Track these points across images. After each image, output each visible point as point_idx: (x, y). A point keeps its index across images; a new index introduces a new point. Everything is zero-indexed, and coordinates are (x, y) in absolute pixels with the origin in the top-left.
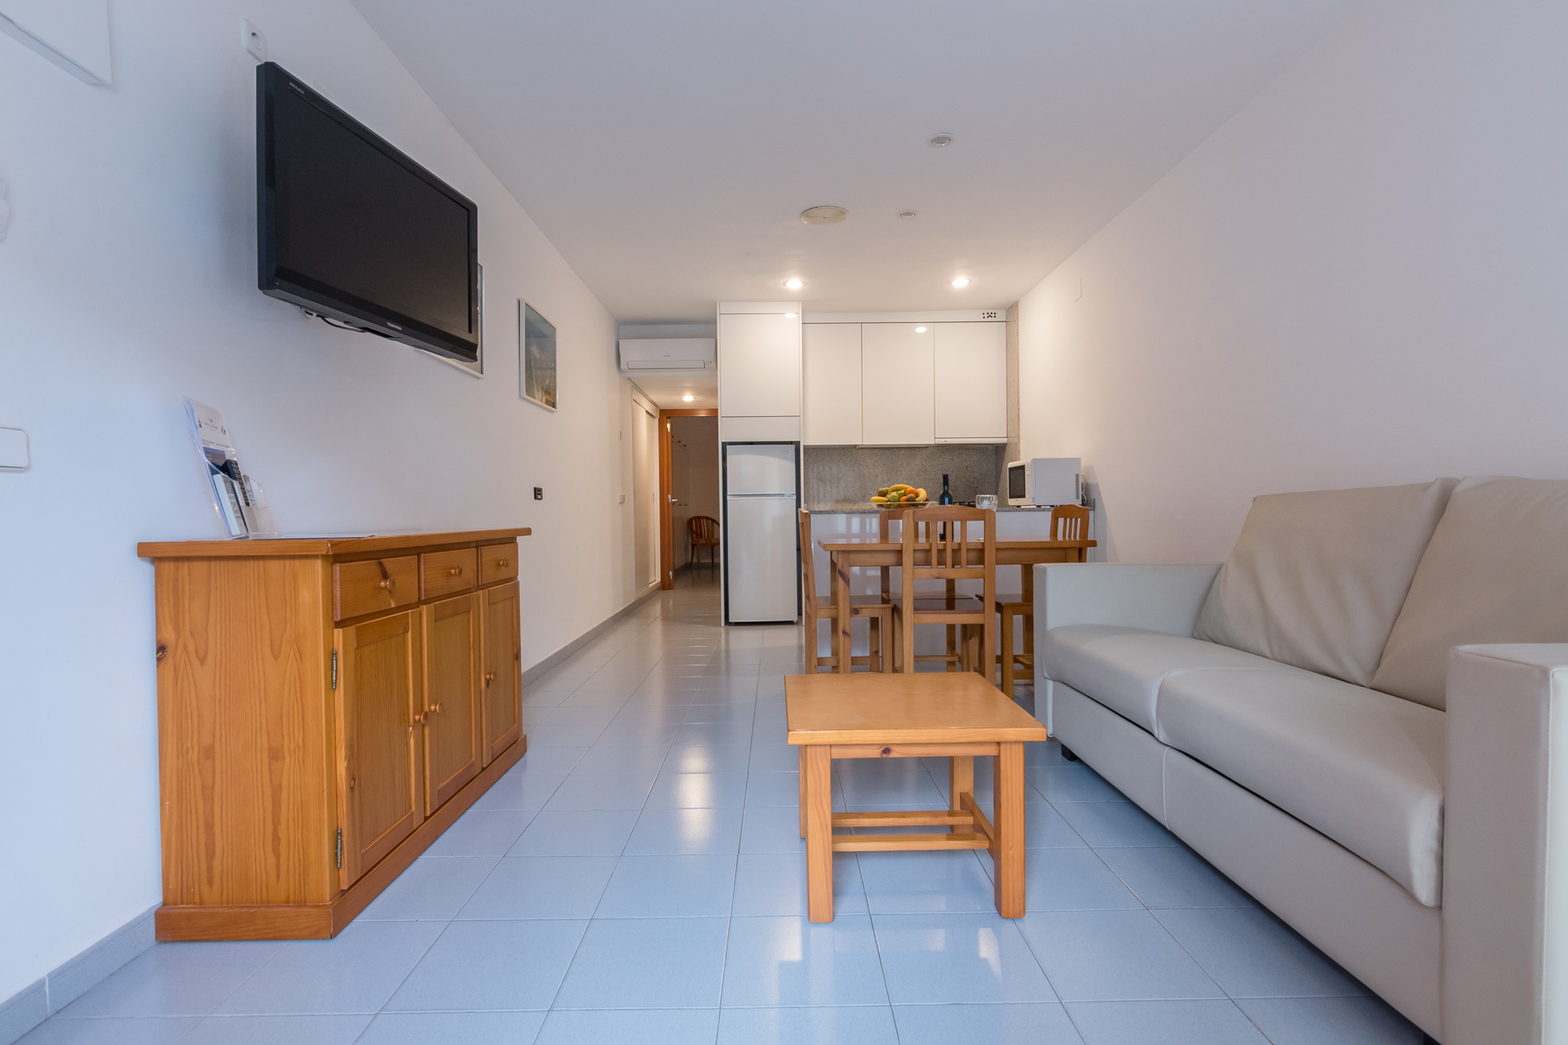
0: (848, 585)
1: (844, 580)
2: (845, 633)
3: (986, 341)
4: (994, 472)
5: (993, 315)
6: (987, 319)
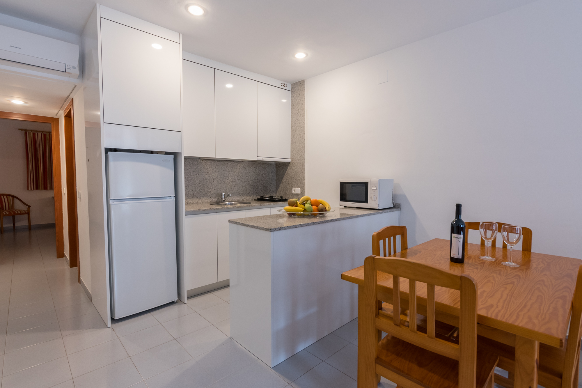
4: (275, 178)
5: (285, 85)
6: (282, 87)
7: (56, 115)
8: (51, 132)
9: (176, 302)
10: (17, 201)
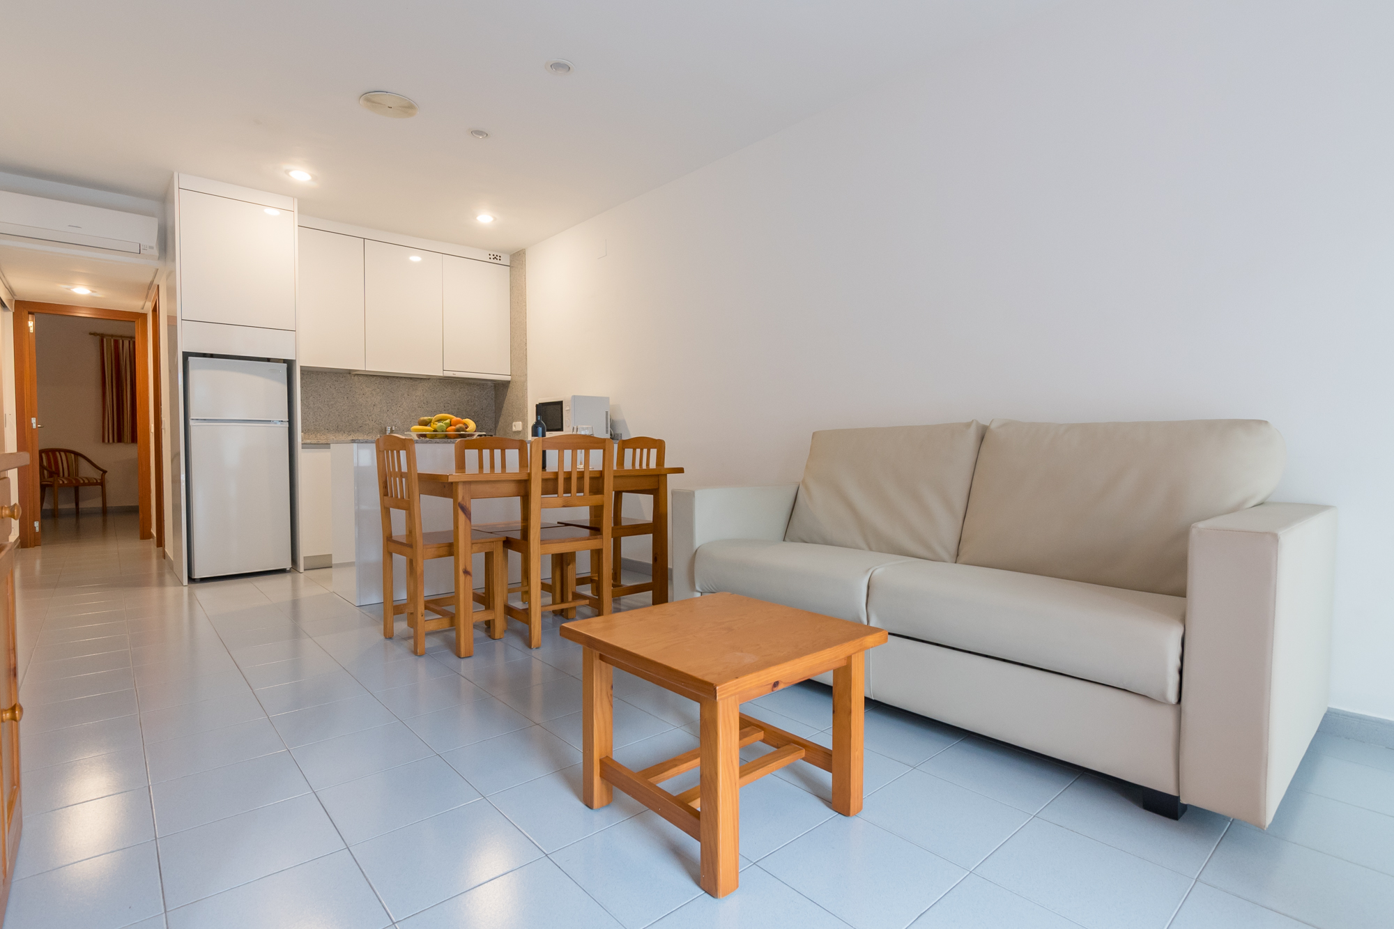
0: (470, 519)
1: (465, 513)
2: (466, 572)
3: (493, 281)
4: (494, 408)
5: (498, 258)
6: (492, 260)
7: (143, 309)
8: (134, 338)
9: (289, 571)
10: (82, 462)
